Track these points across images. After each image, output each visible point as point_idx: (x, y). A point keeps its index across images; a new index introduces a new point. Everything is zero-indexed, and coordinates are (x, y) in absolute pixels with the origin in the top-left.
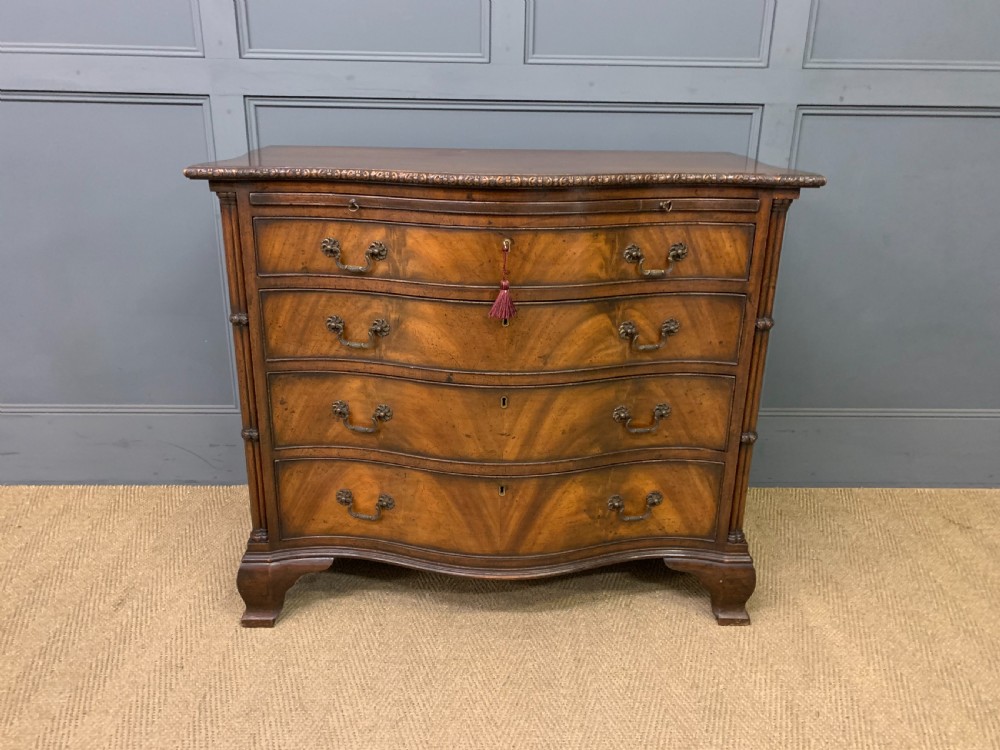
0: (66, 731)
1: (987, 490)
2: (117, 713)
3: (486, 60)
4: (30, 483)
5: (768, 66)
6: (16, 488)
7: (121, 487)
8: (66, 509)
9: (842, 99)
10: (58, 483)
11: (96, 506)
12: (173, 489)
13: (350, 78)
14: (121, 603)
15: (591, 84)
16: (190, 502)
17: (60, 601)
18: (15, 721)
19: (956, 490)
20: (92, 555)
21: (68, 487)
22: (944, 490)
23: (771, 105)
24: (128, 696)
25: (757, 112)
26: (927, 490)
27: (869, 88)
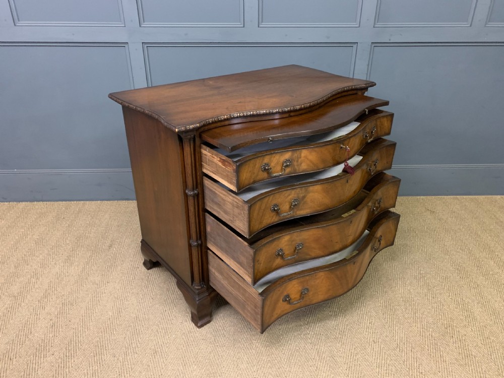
0: (103, 288)
1: (445, 197)
2: (119, 282)
3: (242, 26)
4: (62, 201)
5: (359, 27)
6: (58, 202)
7: (99, 202)
8: (80, 211)
9: (390, 40)
10: (74, 200)
11: (91, 210)
12: (120, 202)
13: (186, 34)
14: (110, 246)
15: (286, 35)
16: (128, 207)
17: (88, 246)
18: (84, 285)
19: (433, 197)
20: (95, 229)
21: (78, 202)
22: (429, 197)
23: (360, 43)
24: (121, 277)
25: (355, 46)
26: (422, 197)
27: (401, 35)
